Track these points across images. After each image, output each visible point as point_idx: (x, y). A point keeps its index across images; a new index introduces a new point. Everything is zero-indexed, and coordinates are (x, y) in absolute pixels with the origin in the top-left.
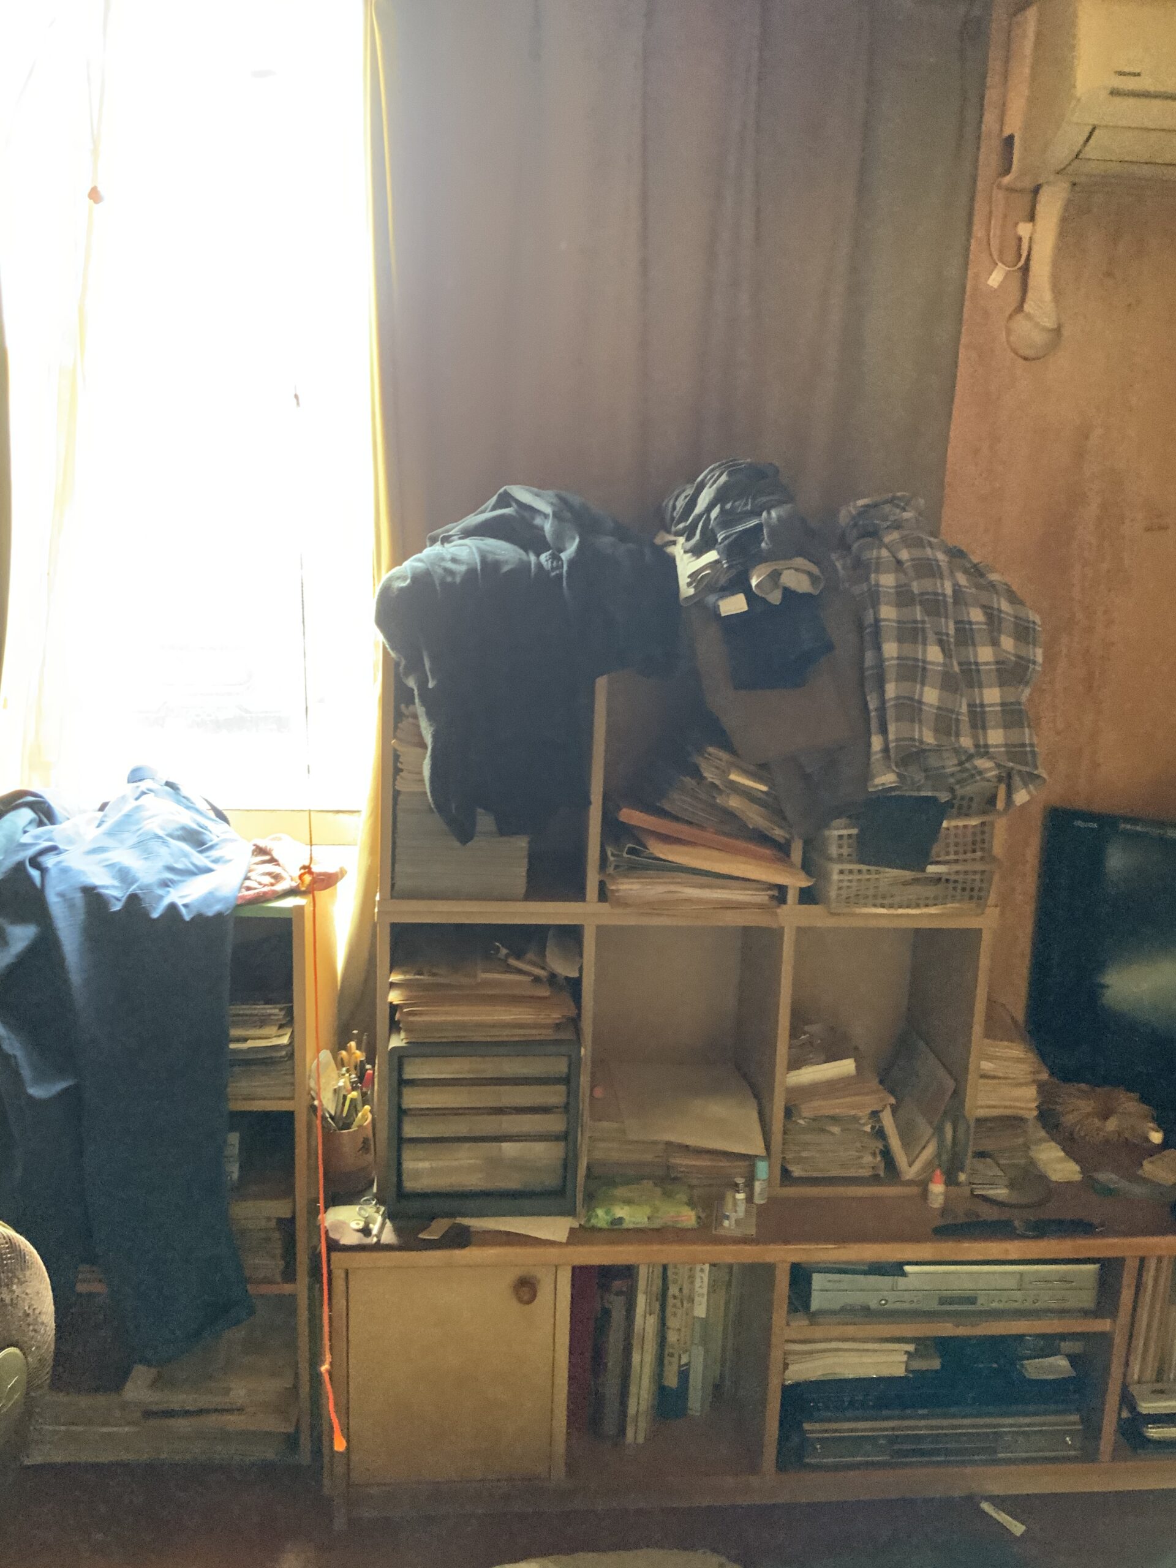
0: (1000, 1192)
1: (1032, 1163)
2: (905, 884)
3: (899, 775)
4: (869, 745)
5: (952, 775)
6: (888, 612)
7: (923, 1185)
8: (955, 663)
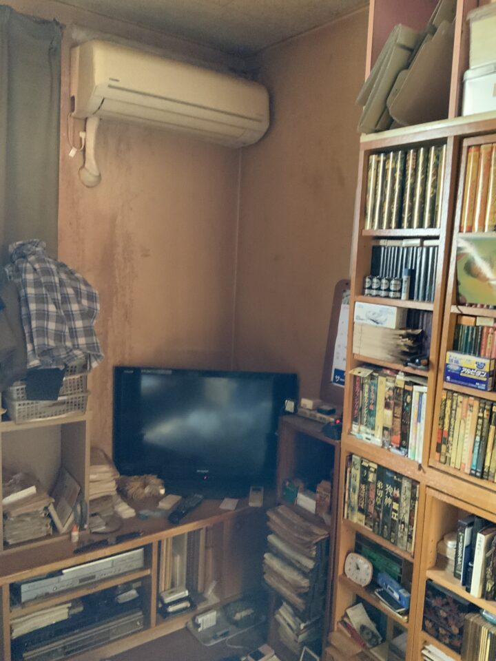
0: (102, 529)
1: (116, 513)
2: (50, 406)
3: (40, 360)
4: (26, 348)
5: (65, 358)
6: (31, 291)
7: (69, 533)
8: (62, 311)
